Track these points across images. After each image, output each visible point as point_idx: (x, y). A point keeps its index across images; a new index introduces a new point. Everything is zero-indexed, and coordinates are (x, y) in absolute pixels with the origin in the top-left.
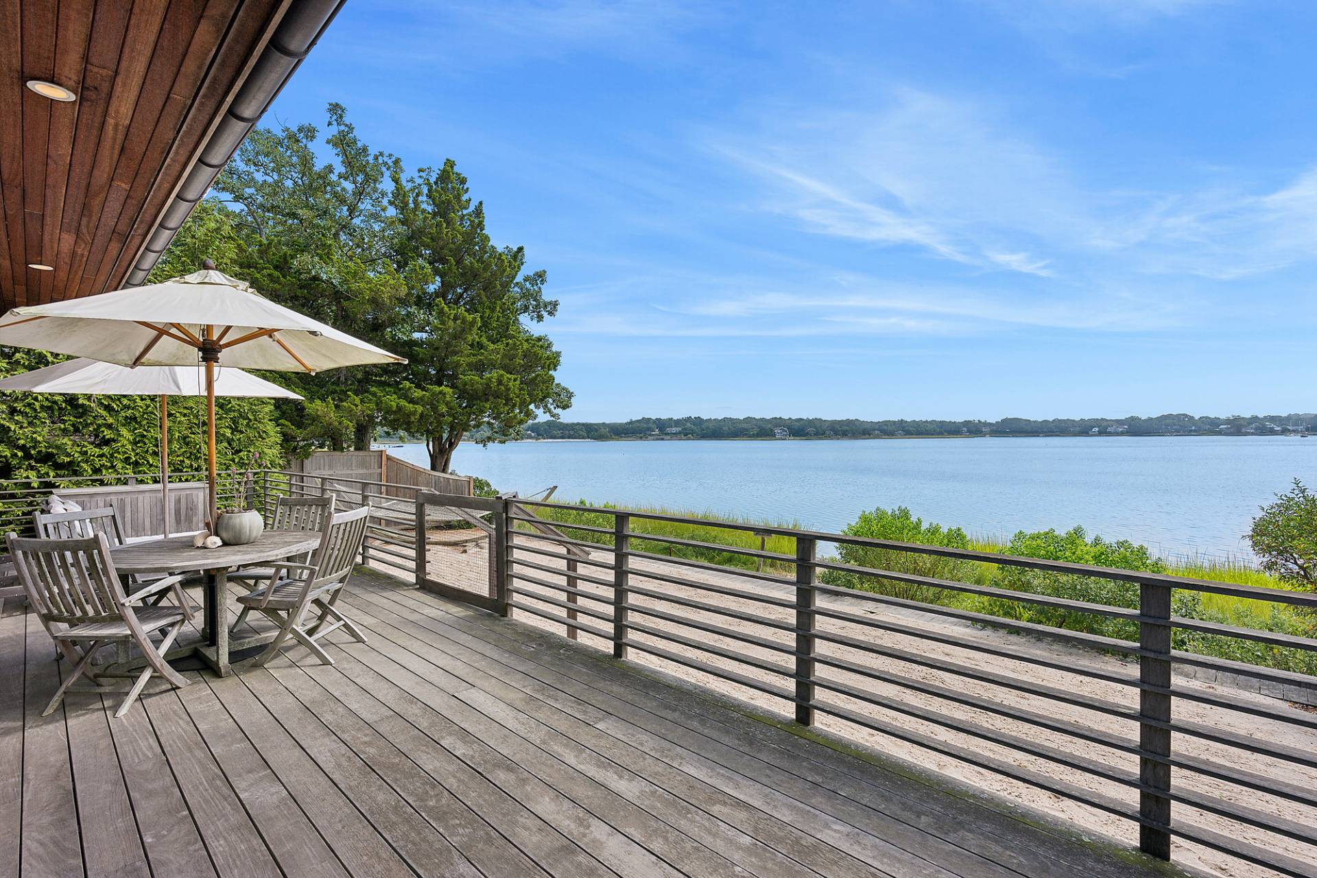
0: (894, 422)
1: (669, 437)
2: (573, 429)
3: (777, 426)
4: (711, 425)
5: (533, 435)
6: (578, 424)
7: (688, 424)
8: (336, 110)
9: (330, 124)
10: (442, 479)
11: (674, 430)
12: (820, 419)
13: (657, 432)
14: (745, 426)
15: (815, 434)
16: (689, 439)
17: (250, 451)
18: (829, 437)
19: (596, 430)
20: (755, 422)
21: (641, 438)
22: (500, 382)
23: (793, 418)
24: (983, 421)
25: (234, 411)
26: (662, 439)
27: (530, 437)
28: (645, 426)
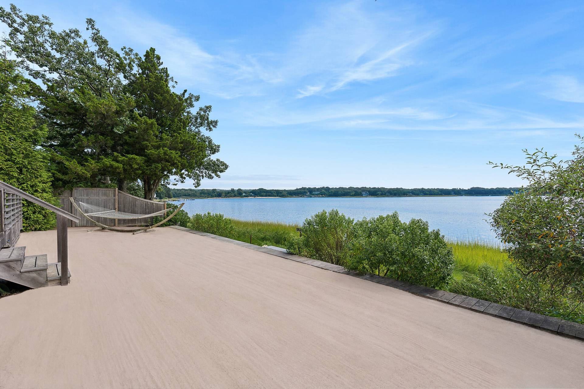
0: (419, 189)
1: (314, 196)
2: (271, 193)
3: (363, 191)
4: (333, 191)
5: (253, 195)
6: (273, 190)
7: (323, 190)
8: (90, 22)
9: (87, 29)
10: (149, 203)
11: (316, 193)
12: (384, 188)
13: (308, 194)
14: (349, 191)
15: (381, 195)
16: (323, 197)
17: (28, 184)
18: (388, 196)
19: (281, 193)
20: (353, 189)
21: (301, 196)
22: (165, 153)
23: (371, 187)
24: (462, 188)
25: (20, 164)
26: (311, 197)
27: (251, 196)
28: (303, 191)
